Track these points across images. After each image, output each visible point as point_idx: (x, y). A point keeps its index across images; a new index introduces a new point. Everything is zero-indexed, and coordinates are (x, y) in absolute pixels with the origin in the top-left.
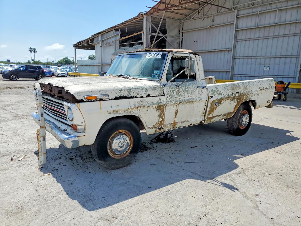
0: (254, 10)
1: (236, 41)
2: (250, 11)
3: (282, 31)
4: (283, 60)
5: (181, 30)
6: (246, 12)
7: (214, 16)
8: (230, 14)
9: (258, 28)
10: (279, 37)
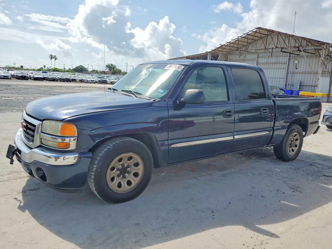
0: (266, 55)
2: (264, 55)
3: (278, 66)
4: (278, 79)
5: (226, 59)
6: (262, 55)
7: (245, 55)
8: (254, 55)
10: (277, 68)
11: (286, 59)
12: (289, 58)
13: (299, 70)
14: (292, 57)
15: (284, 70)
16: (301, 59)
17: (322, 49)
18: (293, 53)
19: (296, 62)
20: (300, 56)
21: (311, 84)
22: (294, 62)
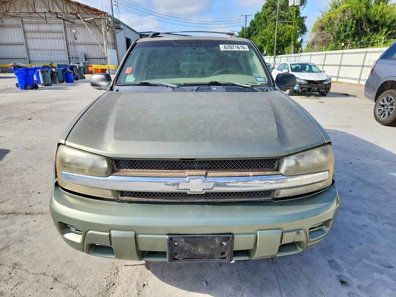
0: (33, 20)
1: (26, 38)
2: (30, 20)
3: (53, 35)
4: (58, 52)
6: (27, 20)
7: (2, 19)
9: (38, 32)
11: (61, 28)
12: (64, 26)
13: (79, 41)
14: (67, 25)
15: (62, 40)
16: (77, 28)
17: (101, 18)
18: (67, 20)
19: (74, 31)
20: (75, 25)
21: (98, 56)
22: (71, 31)
